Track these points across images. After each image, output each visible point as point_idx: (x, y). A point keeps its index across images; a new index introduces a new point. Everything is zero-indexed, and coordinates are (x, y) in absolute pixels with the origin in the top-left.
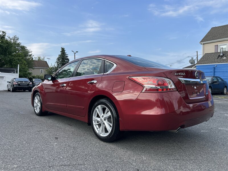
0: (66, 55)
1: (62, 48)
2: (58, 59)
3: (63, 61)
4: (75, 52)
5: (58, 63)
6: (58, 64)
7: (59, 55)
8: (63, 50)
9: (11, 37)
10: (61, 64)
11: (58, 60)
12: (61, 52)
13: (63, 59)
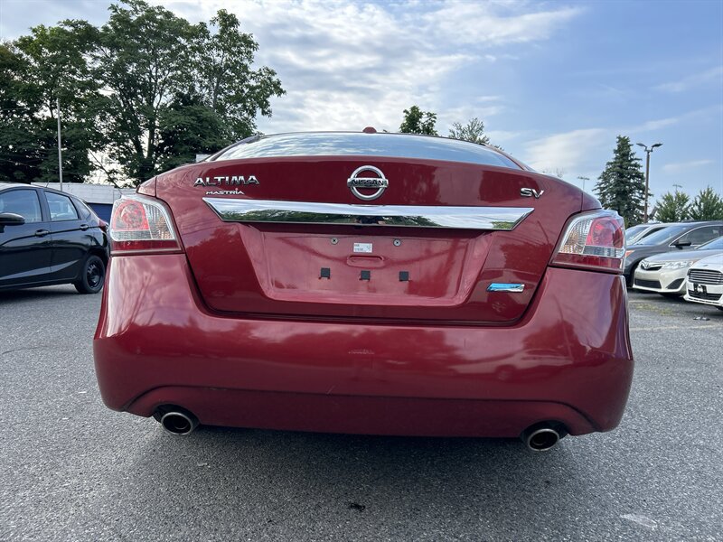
0: (633, 163)
1: (619, 138)
2: (605, 177)
3: (622, 182)
4: (649, 148)
5: (602, 189)
6: (604, 195)
7: (609, 164)
8: (624, 146)
9: (464, 126)
10: (612, 193)
11: (605, 179)
12: (616, 152)
13: (621, 175)
